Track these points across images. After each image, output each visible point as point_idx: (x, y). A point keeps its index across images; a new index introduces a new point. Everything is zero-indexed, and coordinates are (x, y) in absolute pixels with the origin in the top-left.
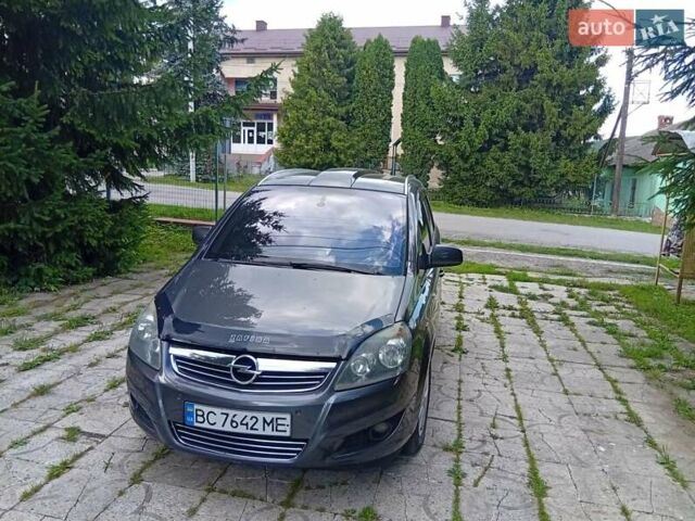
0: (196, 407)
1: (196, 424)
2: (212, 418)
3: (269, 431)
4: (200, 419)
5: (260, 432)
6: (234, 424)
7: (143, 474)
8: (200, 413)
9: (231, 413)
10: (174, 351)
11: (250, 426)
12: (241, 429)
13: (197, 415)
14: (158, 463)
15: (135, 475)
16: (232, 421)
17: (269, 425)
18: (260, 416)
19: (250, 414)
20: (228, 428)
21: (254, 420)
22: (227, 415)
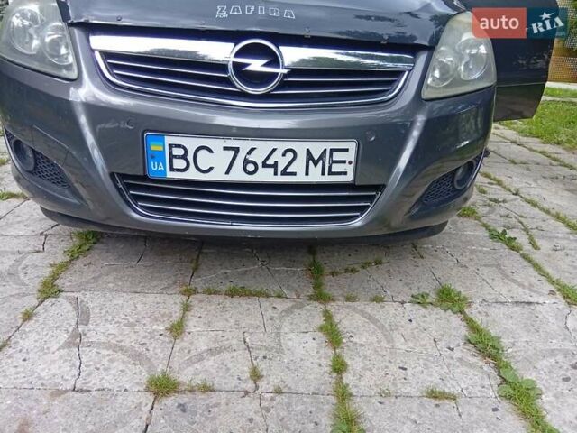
0: (169, 140)
1: (170, 175)
2: (204, 160)
3: (316, 176)
4: (179, 164)
5: (300, 178)
6: (251, 168)
7: (57, 282)
8: (177, 152)
9: (245, 145)
10: (101, 42)
11: (280, 169)
12: (265, 176)
13: (172, 157)
14: (79, 264)
15: (45, 284)
16: (246, 162)
17: (316, 163)
18: (301, 147)
19: (282, 145)
20: (238, 175)
21: (290, 155)
22: (237, 150)
